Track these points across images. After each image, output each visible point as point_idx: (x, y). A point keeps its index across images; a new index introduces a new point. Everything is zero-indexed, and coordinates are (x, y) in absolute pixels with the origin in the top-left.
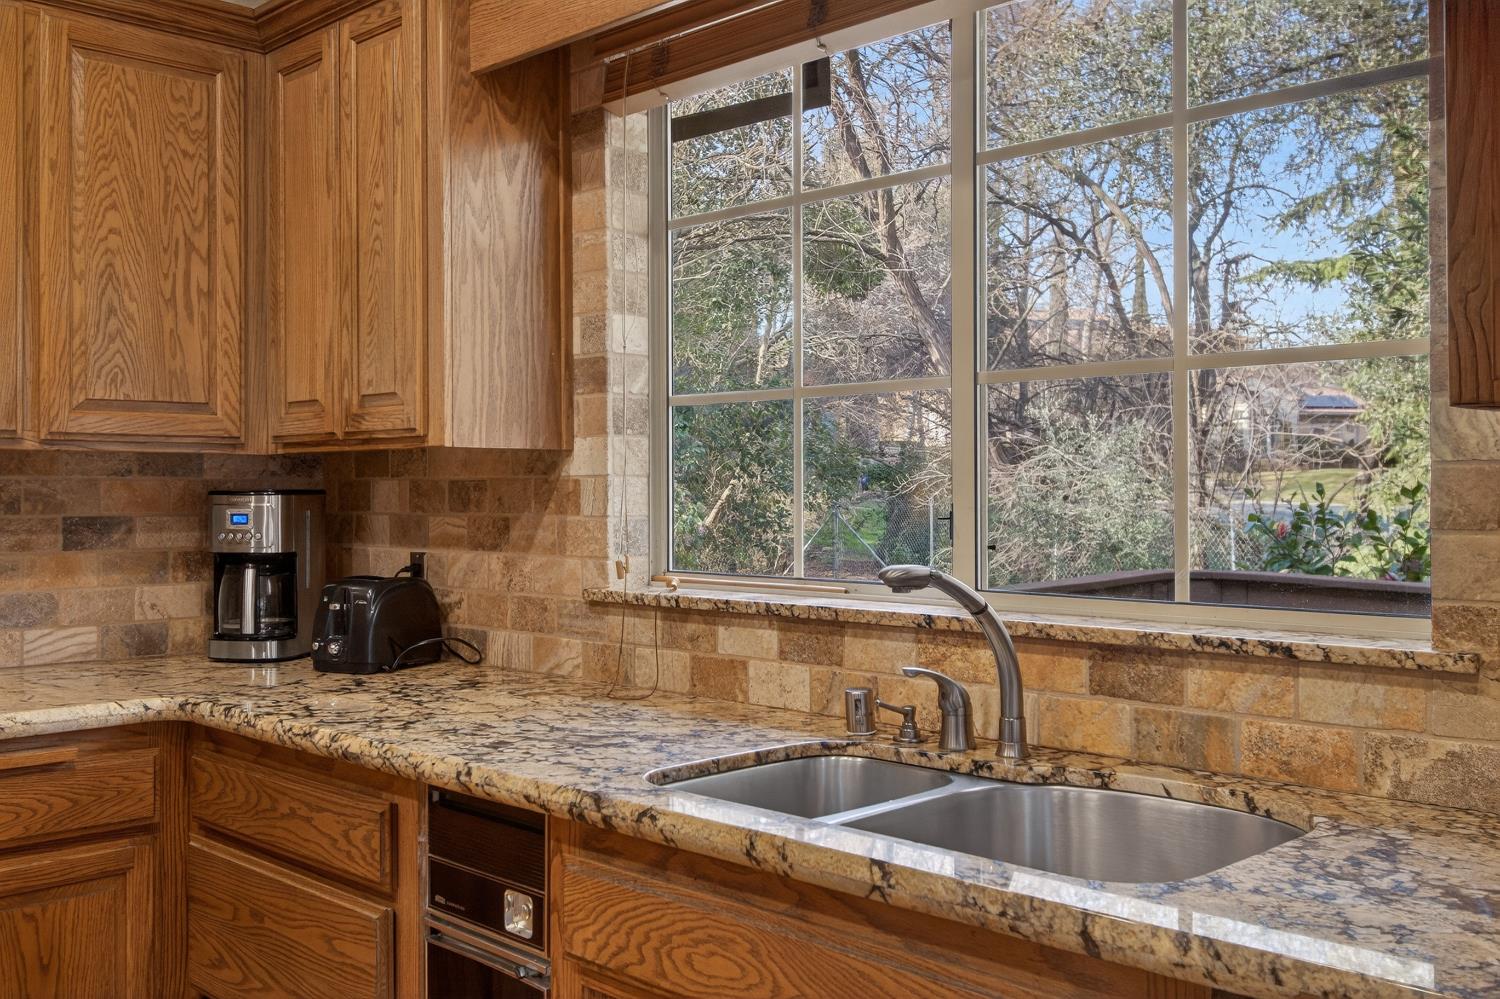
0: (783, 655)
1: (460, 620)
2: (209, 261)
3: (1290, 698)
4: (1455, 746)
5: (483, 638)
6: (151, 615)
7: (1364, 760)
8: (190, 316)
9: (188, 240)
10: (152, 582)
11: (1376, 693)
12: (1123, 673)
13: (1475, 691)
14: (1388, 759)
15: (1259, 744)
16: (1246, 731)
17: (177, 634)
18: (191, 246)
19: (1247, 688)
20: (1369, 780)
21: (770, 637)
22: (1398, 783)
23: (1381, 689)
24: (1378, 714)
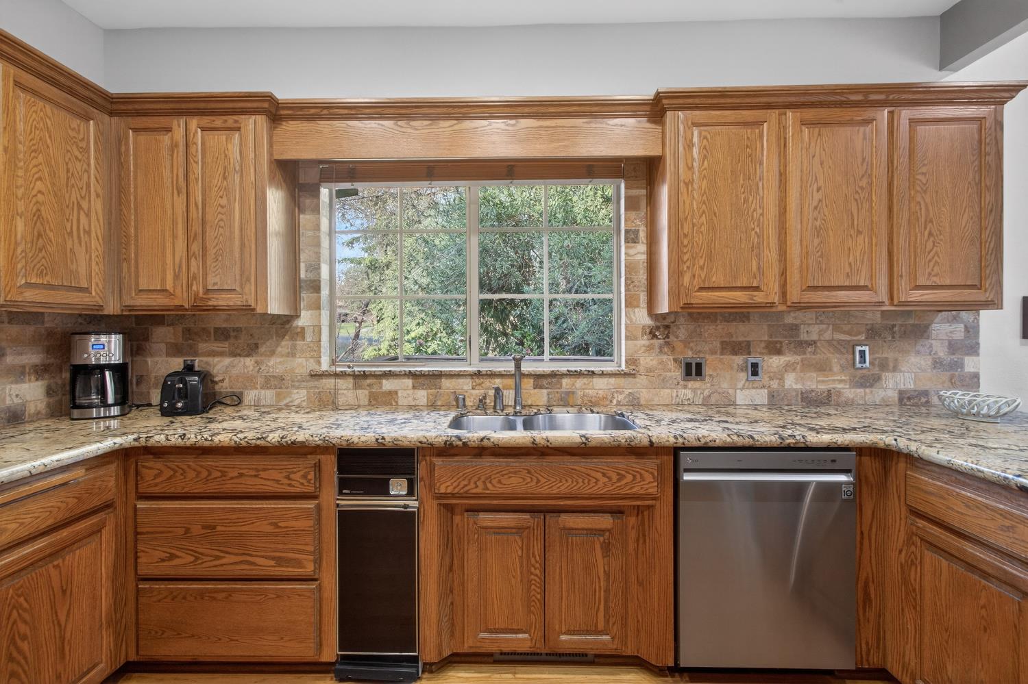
0: (414, 387)
1: (224, 387)
2: (88, 215)
3: (591, 384)
4: (630, 391)
5: (242, 393)
6: (16, 401)
7: (609, 397)
8: (80, 243)
9: (78, 203)
10: (17, 382)
11: (612, 380)
12: (544, 382)
13: (635, 378)
14: (615, 395)
15: (582, 398)
16: (580, 393)
17: (31, 409)
18: (80, 207)
19: (580, 382)
20: (611, 402)
21: (409, 382)
22: (618, 401)
23: (614, 379)
24: (613, 386)
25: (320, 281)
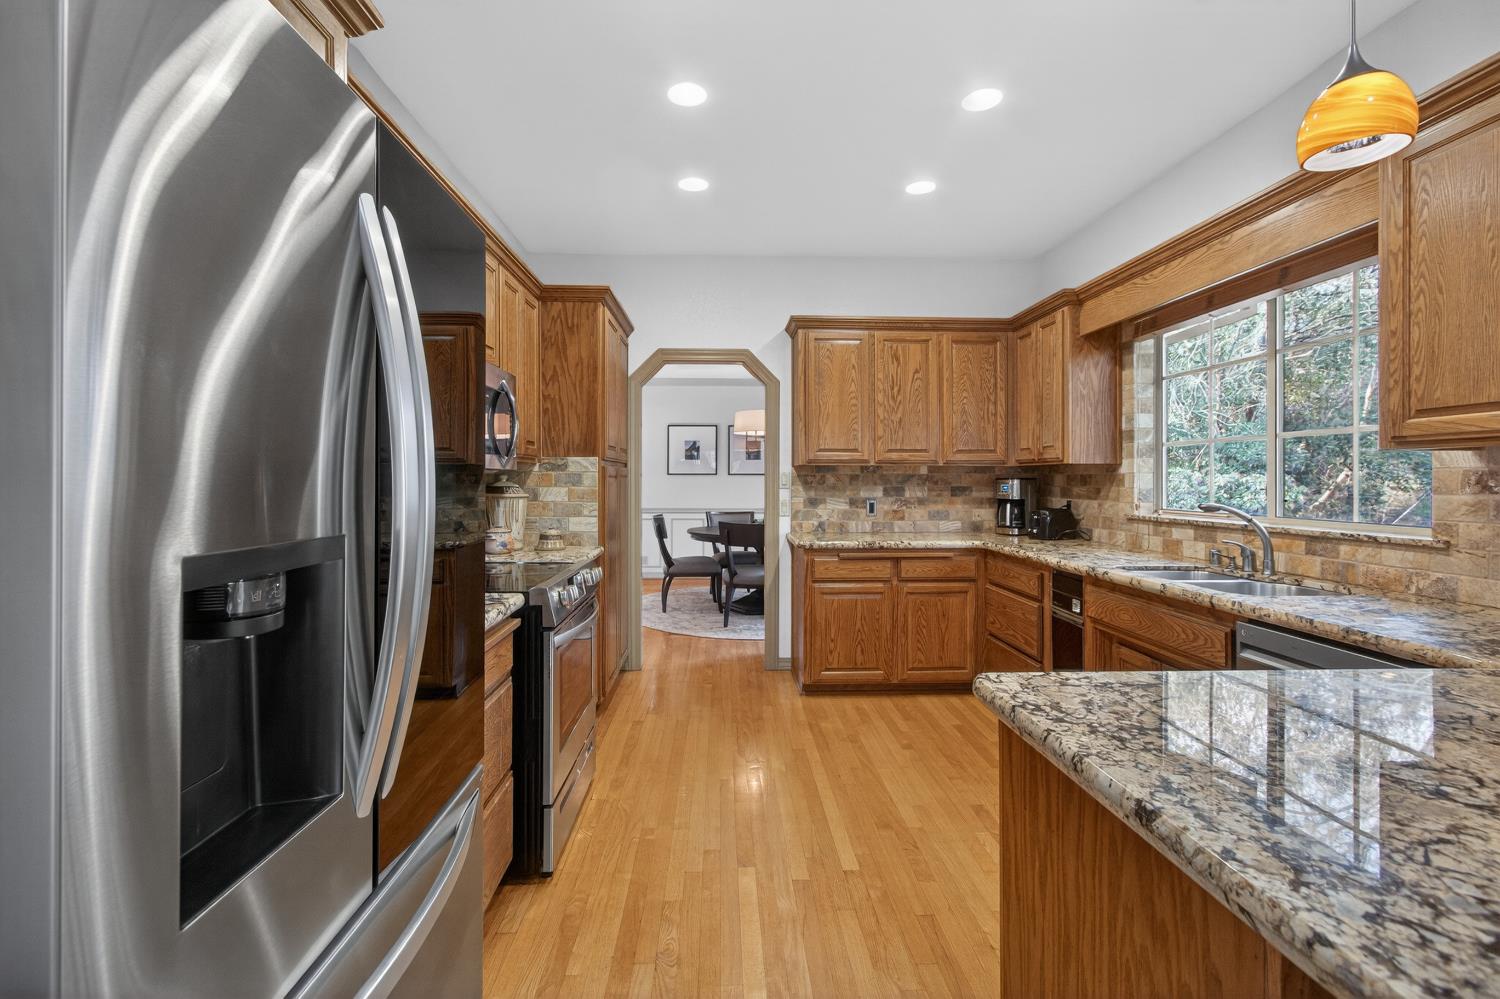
0: (1195, 539)
1: (1084, 525)
2: (995, 403)
3: (1379, 556)
4: (1440, 575)
5: (1091, 531)
6: (979, 519)
7: (1405, 580)
8: (989, 422)
9: (988, 398)
10: (978, 508)
11: (1410, 555)
12: (1318, 547)
13: (1448, 555)
14: (1414, 579)
15: (1366, 574)
16: (1362, 569)
17: (986, 525)
18: (989, 399)
19: (1363, 553)
20: (1407, 587)
21: (1191, 532)
22: (1418, 589)
23: (1412, 553)
24: (1411, 563)
25: (1133, 431)
